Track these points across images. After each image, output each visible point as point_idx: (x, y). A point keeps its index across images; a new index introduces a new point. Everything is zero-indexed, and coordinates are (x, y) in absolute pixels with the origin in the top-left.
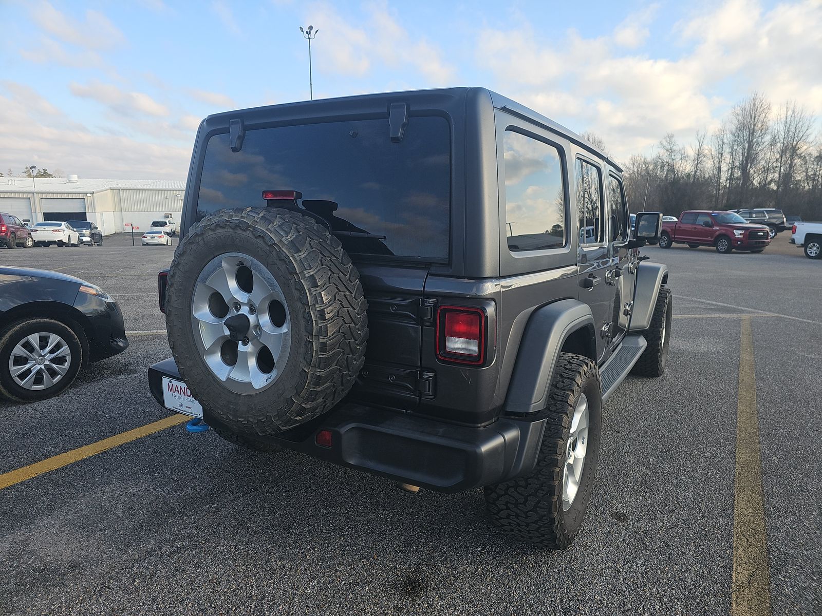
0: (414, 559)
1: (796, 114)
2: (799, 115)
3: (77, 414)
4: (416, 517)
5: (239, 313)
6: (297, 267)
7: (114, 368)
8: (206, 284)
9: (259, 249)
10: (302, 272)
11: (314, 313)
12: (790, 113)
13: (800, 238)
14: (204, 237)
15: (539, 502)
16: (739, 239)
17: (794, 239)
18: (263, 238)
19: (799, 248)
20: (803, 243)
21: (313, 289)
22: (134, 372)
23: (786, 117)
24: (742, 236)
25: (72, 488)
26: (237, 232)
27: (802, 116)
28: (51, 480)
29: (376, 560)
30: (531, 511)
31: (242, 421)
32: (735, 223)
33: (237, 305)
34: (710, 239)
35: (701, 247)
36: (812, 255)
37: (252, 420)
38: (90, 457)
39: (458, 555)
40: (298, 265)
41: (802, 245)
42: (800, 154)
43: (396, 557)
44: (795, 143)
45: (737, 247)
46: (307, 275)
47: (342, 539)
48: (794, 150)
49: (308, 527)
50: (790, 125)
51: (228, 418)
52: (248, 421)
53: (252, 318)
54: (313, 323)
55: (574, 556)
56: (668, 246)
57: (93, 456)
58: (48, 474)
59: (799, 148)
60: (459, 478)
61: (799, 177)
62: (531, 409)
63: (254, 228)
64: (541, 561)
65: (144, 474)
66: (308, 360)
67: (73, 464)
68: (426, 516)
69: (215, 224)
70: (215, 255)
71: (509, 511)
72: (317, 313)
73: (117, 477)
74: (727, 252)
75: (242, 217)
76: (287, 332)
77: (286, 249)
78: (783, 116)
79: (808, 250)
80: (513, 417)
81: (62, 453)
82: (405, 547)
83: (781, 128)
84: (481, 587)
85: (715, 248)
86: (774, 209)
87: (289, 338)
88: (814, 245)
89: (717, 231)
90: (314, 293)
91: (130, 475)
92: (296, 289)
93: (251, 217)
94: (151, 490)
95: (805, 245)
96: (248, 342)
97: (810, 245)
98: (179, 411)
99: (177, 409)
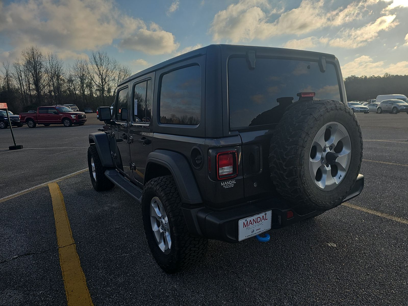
2: (55, 59)
8: (317, 141)
16: (74, 119)
24: (75, 118)
27: (57, 60)
32: (69, 112)
34: (59, 121)
35: (51, 125)
42: (61, 79)
44: (57, 73)
45: (74, 123)
56: (34, 127)
59: (59, 76)
70: (324, 125)
74: (70, 126)
85: (63, 125)
87: (350, 155)
89: (62, 116)
98: (252, 236)
99: (250, 235)
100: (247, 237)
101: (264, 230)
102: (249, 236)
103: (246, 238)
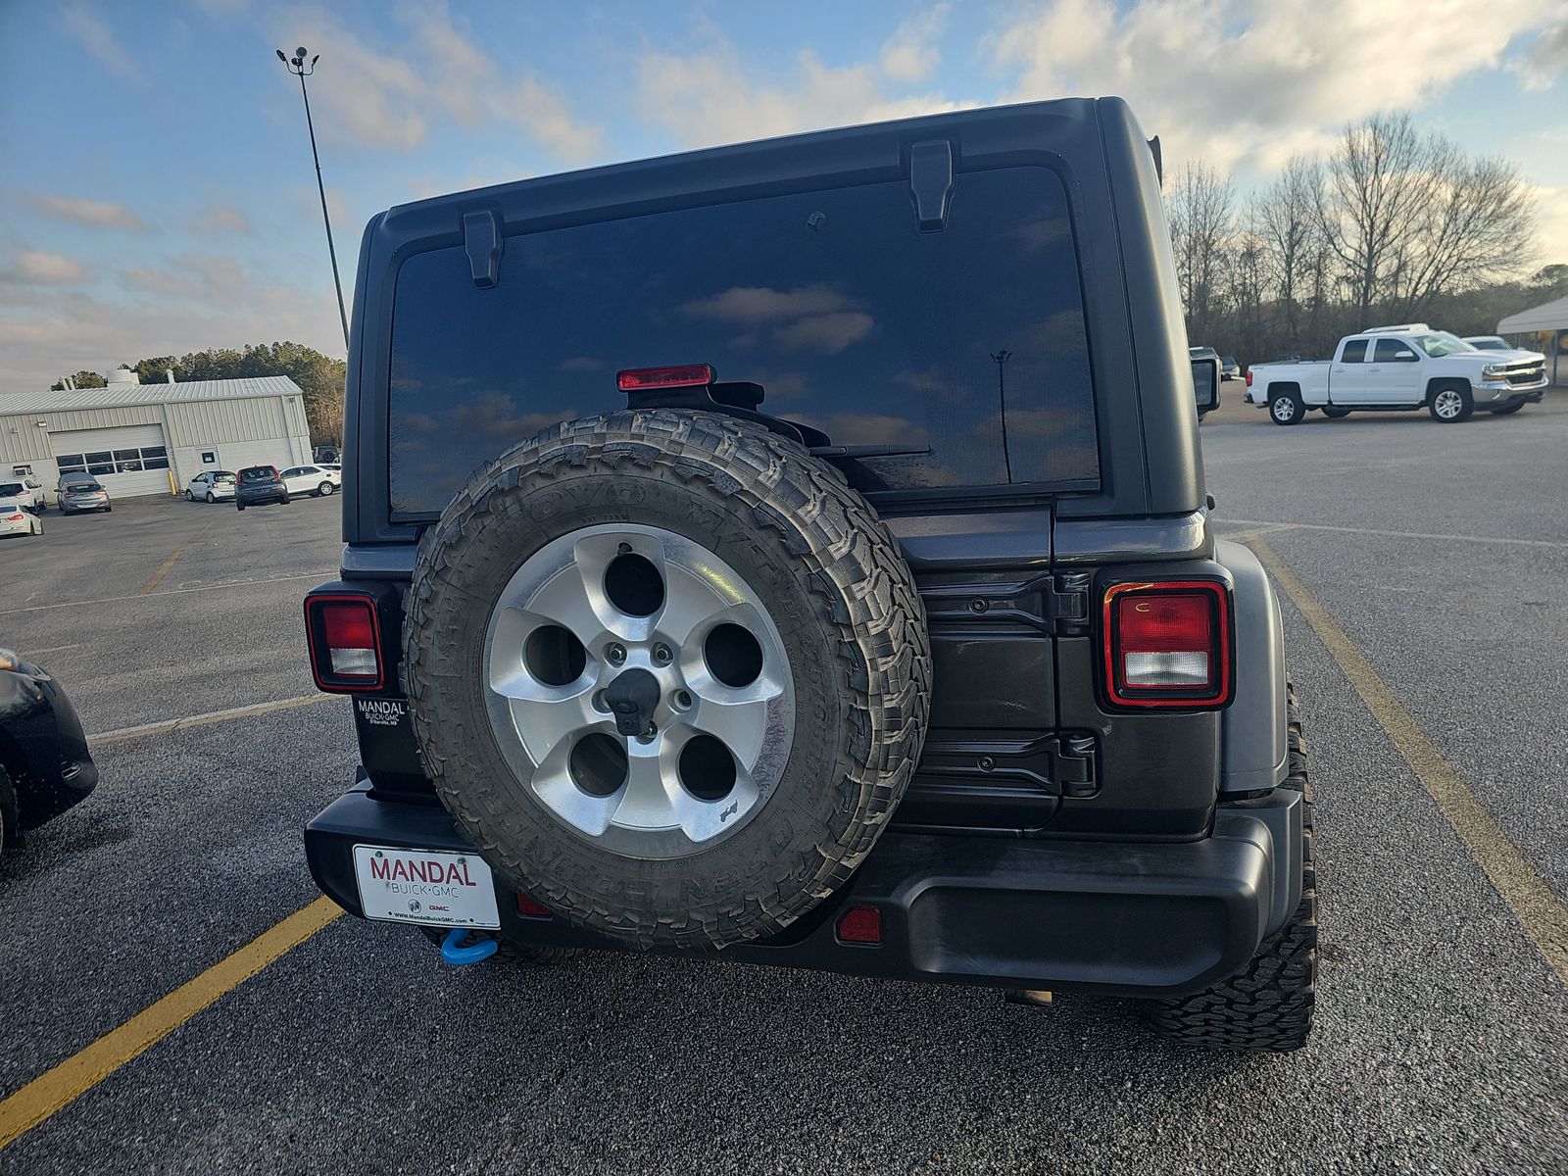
0: (1017, 1143)
1: (1204, 183)
2: (1209, 183)
3: (34, 963)
4: (961, 1042)
5: (626, 667)
6: (811, 538)
7: (69, 834)
8: (527, 608)
9: (695, 509)
10: (824, 551)
11: (866, 644)
12: (1194, 181)
13: (1260, 393)
14: (523, 494)
15: (1284, 966)
17: (1250, 395)
18: (706, 481)
19: (1262, 409)
20: (1266, 400)
21: (855, 587)
22: (125, 834)
23: (1189, 189)
25: (118, 1155)
26: (625, 472)
27: (1214, 185)
28: (52, 1148)
29: (942, 1162)
30: (1264, 988)
31: (670, 924)
33: (615, 650)
36: (1283, 419)
37: (699, 918)
38: (127, 1067)
39: (1096, 1108)
40: (812, 536)
41: (1266, 404)
42: (1218, 251)
43: (976, 1144)
44: (1207, 233)
46: (837, 556)
47: (841, 1131)
48: (1208, 245)
49: (749, 1121)
50: (1197, 203)
51: (626, 922)
52: (690, 921)
53: (664, 676)
54: (866, 668)
55: (1309, 1056)
57: (132, 1061)
58: (38, 1132)
59: (1214, 242)
60: (1211, 959)
61: (1219, 290)
62: (1275, 780)
63: (678, 460)
64: (1259, 1081)
65: (287, 1078)
66: (859, 756)
67: (91, 1093)
68: (979, 1037)
69: (555, 461)
70: (552, 537)
71: (1212, 996)
72: (873, 642)
73: (224, 1102)
75: (633, 436)
76: (780, 696)
77: (775, 499)
78: (1184, 187)
79: (1275, 411)
80: (1237, 802)
81: (47, 1069)
82: (980, 1117)
83: (1184, 210)
84: (1188, 1169)
86: (1201, 348)
87: (789, 711)
88: (1284, 401)
90: (859, 596)
91: (253, 1091)
92: (812, 592)
93: (661, 435)
94: (329, 1116)
95: (1270, 404)
96: (655, 732)
97: (1277, 403)
98: (411, 919)
99: (406, 916)
100: (393, 916)
101: (469, 923)
102: (404, 918)
103: (389, 916)
